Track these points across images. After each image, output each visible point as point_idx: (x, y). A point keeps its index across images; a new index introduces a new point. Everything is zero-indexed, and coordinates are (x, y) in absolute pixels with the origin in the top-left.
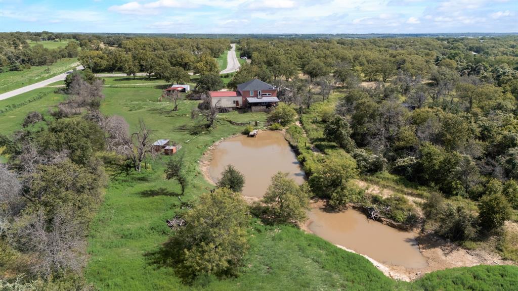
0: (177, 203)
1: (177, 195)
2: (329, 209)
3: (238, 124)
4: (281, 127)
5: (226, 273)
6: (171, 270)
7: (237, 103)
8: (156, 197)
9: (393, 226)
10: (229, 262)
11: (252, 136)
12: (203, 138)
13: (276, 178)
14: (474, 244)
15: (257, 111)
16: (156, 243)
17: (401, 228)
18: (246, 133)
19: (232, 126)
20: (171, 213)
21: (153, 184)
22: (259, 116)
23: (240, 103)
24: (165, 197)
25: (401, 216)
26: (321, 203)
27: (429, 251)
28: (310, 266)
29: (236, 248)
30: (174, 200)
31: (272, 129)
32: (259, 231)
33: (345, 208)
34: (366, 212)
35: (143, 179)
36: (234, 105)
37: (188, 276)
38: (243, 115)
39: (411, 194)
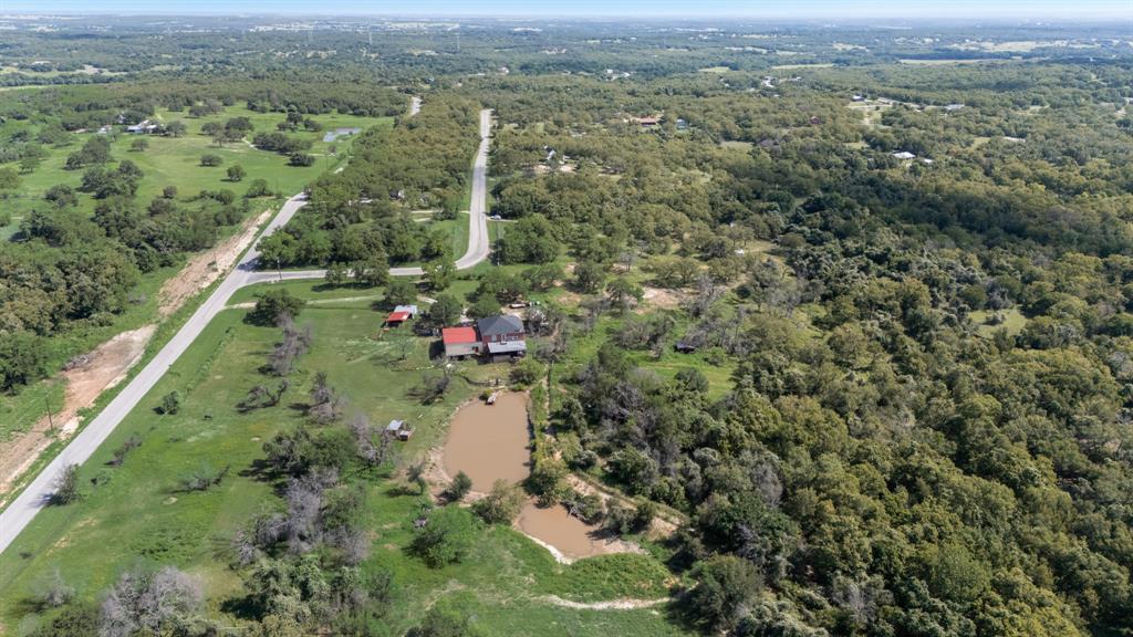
0: (418, 504)
1: (418, 495)
2: (540, 505)
3: (476, 384)
4: (525, 387)
5: (455, 561)
6: (420, 559)
7: (477, 349)
8: (401, 497)
9: (583, 520)
10: (456, 553)
11: (491, 404)
12: (437, 410)
13: (497, 483)
14: (629, 537)
15: (499, 362)
16: (408, 540)
17: (589, 523)
18: (484, 398)
19: (470, 387)
20: (415, 515)
21: (394, 482)
22: (501, 370)
23: (481, 349)
24: (406, 496)
25: (591, 513)
26: (536, 499)
27: (598, 542)
28: (508, 556)
29: (460, 545)
30: (414, 500)
31: (514, 390)
32: (480, 528)
33: (554, 503)
34: (568, 507)
35: (386, 476)
36: (473, 352)
37: (431, 564)
38: (482, 367)
39: (607, 492)
